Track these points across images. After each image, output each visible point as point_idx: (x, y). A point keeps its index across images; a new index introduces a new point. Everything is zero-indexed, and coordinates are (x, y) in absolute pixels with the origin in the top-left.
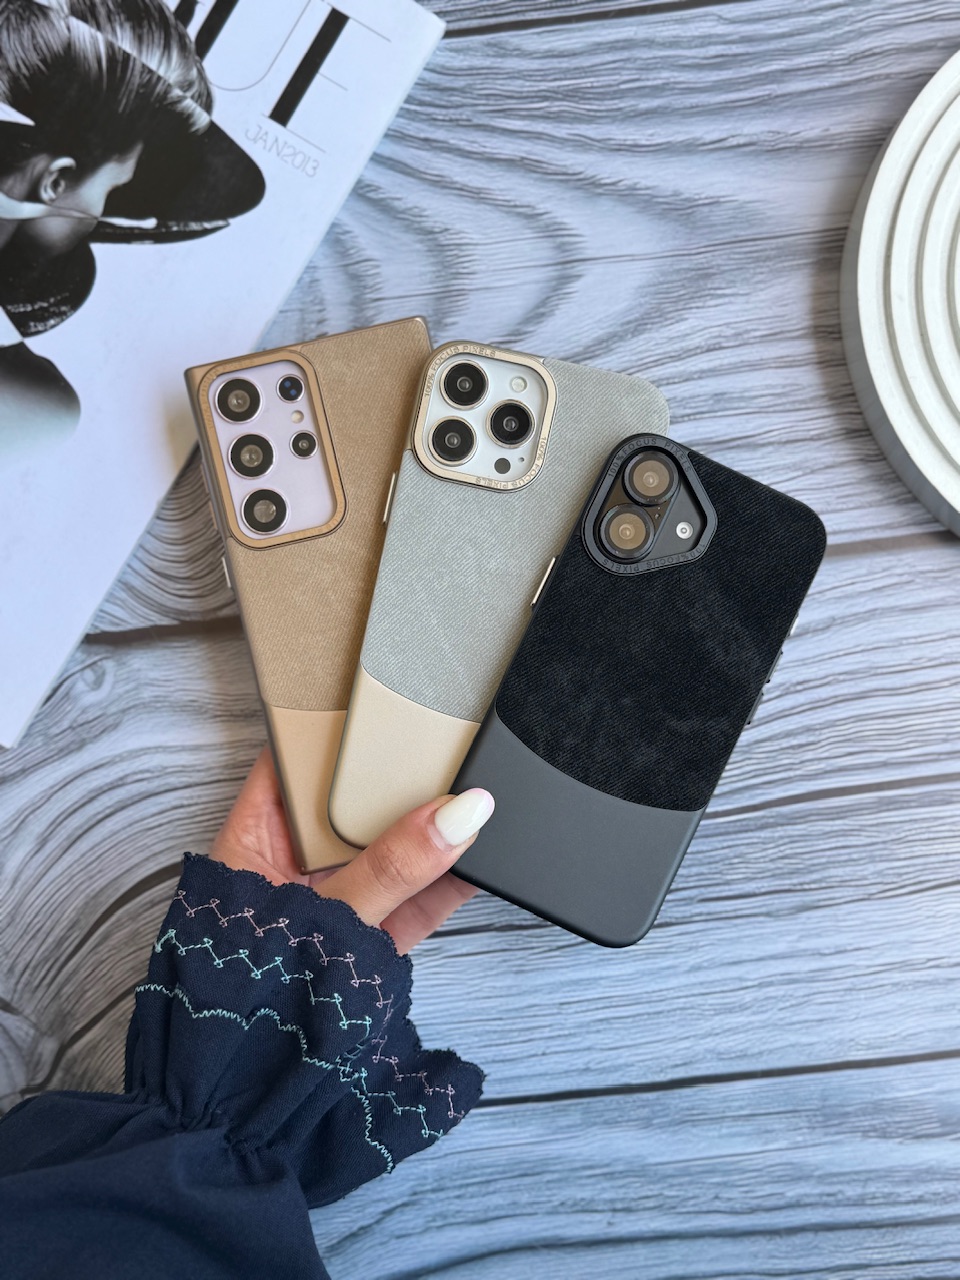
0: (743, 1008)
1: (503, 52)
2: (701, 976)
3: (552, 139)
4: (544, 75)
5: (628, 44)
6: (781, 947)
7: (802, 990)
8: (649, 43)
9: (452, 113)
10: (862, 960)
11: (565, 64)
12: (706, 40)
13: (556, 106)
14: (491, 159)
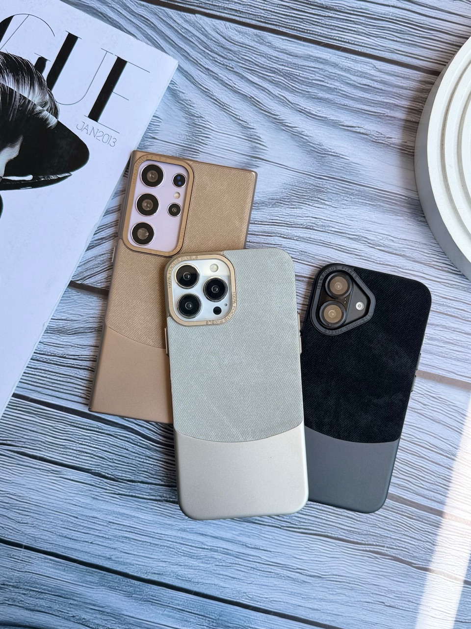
0: (198, 558)
1: (262, 41)
2: (184, 535)
3: (270, 93)
4: (277, 60)
5: (325, 62)
6: (228, 535)
7: (231, 559)
8: (335, 65)
9: (225, 61)
10: (264, 556)
11: (290, 59)
12: (363, 75)
14: (236, 92)
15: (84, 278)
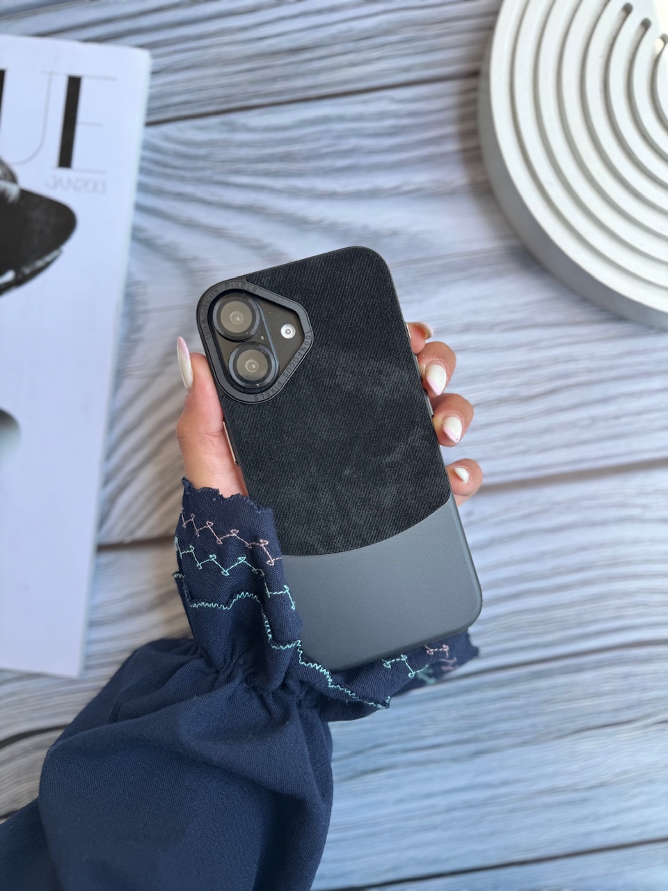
1: (233, 128)
3: (272, 190)
4: (264, 144)
5: (326, 120)
7: (477, 812)
8: (341, 119)
9: (198, 174)
12: (382, 116)
13: (275, 166)
14: (227, 206)
15: (132, 532)
